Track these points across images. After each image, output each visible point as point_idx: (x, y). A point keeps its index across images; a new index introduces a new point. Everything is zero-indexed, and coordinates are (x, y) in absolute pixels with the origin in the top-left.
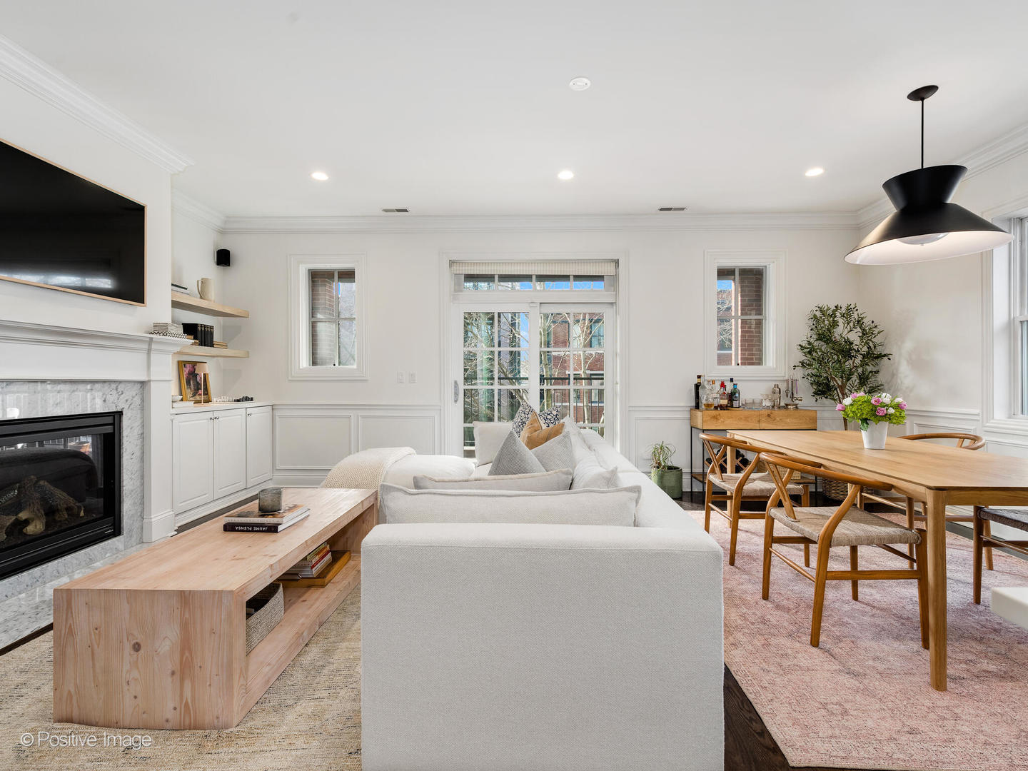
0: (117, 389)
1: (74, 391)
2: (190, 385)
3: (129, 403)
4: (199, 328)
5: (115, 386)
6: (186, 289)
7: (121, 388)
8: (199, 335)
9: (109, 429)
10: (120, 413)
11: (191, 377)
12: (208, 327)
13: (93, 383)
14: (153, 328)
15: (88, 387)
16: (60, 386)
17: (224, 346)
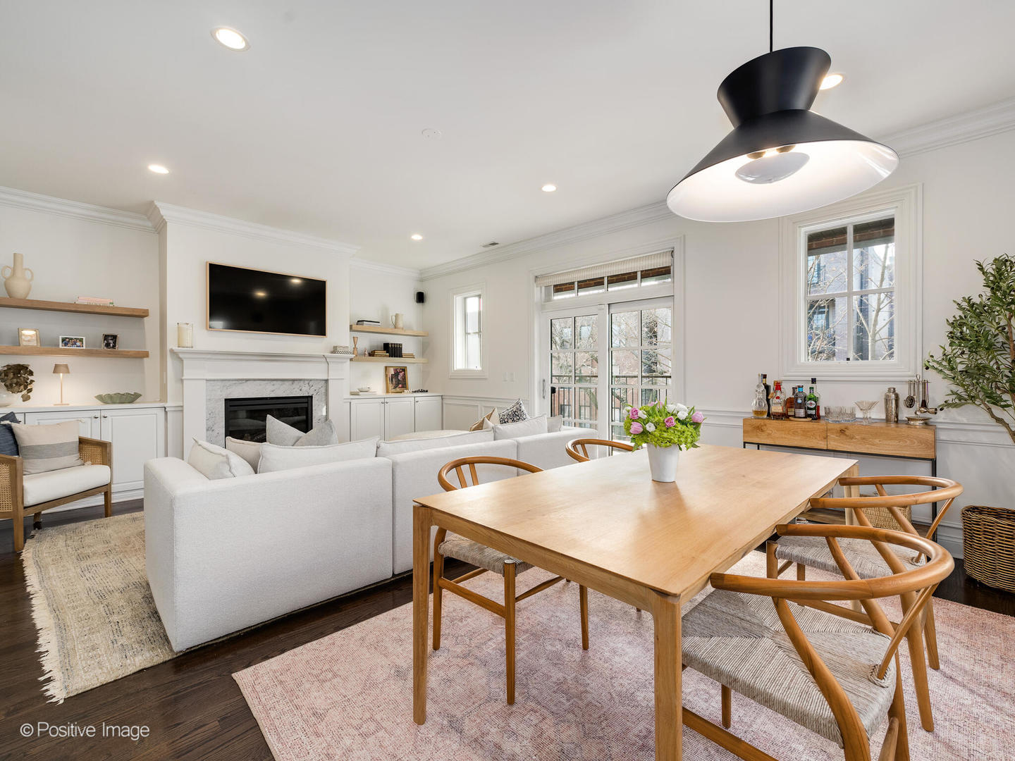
0: (309, 384)
2: (392, 381)
3: (317, 391)
4: (390, 346)
5: (308, 382)
6: (379, 322)
7: (311, 383)
8: (390, 351)
9: (305, 405)
10: (312, 397)
11: (394, 376)
12: (397, 344)
13: (294, 380)
14: (332, 350)
15: (291, 382)
16: (275, 382)
17: (412, 356)
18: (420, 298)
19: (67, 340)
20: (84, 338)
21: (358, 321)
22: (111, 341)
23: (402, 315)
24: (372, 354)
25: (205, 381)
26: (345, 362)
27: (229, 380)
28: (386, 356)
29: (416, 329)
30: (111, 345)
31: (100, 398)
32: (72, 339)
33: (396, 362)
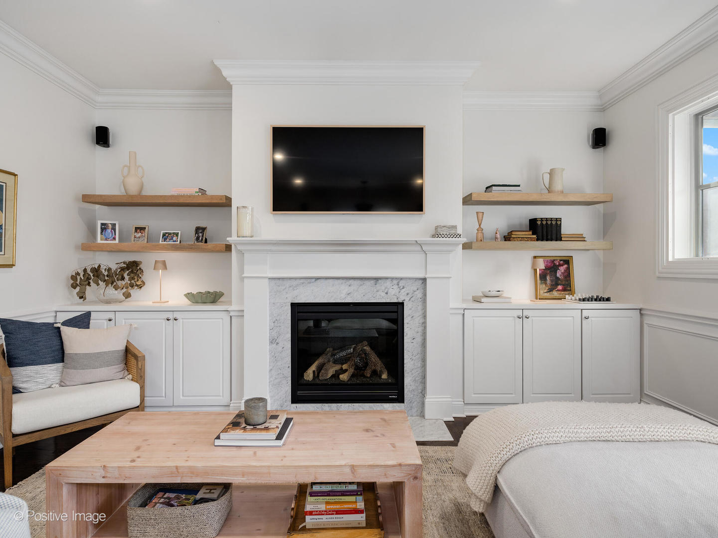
0: (398, 285)
1: (361, 285)
2: (546, 280)
3: (410, 296)
4: (539, 223)
5: (397, 282)
6: (519, 186)
7: (402, 284)
8: (540, 230)
9: (394, 316)
10: (402, 304)
11: (548, 272)
12: (551, 219)
13: (377, 279)
14: (433, 232)
15: (372, 282)
16: (351, 282)
17: (580, 238)
18: (600, 138)
19: (167, 235)
20: (180, 232)
21: (487, 188)
22: (200, 234)
23: (563, 170)
24: (507, 238)
25: (267, 280)
26: (451, 251)
27: (296, 279)
28: (532, 240)
29: (590, 191)
30: (200, 239)
31: (189, 296)
32: (170, 234)
33: (552, 249)
